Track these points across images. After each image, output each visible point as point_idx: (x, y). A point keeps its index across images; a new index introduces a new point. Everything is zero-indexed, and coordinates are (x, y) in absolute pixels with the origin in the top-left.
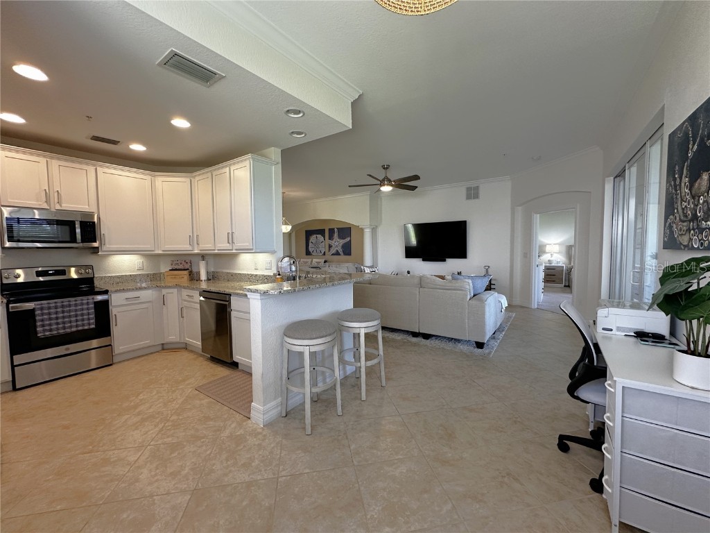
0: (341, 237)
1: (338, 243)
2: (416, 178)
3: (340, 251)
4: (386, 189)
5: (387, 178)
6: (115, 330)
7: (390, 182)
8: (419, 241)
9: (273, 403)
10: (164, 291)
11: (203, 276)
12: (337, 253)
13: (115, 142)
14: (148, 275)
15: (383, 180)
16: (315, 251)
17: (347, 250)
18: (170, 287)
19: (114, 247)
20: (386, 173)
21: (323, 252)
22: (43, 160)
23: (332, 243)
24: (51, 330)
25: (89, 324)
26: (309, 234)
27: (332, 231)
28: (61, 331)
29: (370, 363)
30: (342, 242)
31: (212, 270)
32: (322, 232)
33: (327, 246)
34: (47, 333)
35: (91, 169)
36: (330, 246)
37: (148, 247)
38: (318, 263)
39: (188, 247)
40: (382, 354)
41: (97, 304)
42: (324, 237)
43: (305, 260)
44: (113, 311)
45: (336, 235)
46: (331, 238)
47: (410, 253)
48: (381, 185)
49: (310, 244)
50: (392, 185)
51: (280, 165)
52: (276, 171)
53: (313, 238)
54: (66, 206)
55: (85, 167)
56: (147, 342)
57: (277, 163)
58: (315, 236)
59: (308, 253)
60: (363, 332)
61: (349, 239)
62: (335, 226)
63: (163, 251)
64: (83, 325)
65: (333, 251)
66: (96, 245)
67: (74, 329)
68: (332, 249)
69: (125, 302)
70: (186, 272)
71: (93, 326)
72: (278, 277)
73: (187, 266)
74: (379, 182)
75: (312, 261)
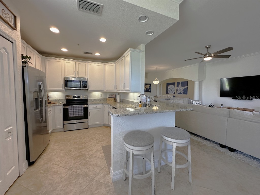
0: (182, 86)
1: (181, 89)
2: (230, 49)
3: (182, 92)
4: (208, 59)
5: (209, 53)
6: (89, 117)
7: (210, 55)
8: (231, 88)
9: (119, 171)
10: (105, 105)
11: (118, 101)
12: (180, 93)
13: (90, 53)
14: (103, 99)
15: (206, 54)
16: (170, 92)
17: (185, 92)
18: (106, 104)
19: (92, 89)
20: (208, 50)
21: (174, 93)
22: (74, 62)
23: (178, 88)
24: (72, 115)
25: (82, 114)
26: (168, 85)
27: (178, 83)
28: (75, 116)
29: (178, 167)
30: (183, 88)
31: (122, 98)
32: (174, 84)
33: (176, 90)
34: (71, 116)
35: (86, 64)
36: (177, 90)
37: (102, 89)
38: (170, 97)
39: (113, 89)
40: (190, 161)
41: (84, 108)
42: (175, 86)
43: (165, 96)
44: (89, 111)
45: (180, 85)
46: (178, 86)
47: (223, 94)
48: (204, 57)
49: (168, 89)
50: (211, 56)
51: (145, 52)
52: (142, 55)
53: (170, 87)
54: (80, 76)
55: (85, 63)
56: (99, 123)
57: (143, 51)
58: (170, 85)
59: (167, 93)
60: (174, 146)
61: (187, 86)
62: (180, 81)
63: (107, 91)
64: (80, 114)
65: (178, 92)
66: (86, 88)
67: (78, 115)
68: (178, 91)
69: (92, 108)
70: (113, 99)
71: (83, 115)
72: (140, 103)
73: (114, 97)
74: (203, 56)
75: (168, 96)
